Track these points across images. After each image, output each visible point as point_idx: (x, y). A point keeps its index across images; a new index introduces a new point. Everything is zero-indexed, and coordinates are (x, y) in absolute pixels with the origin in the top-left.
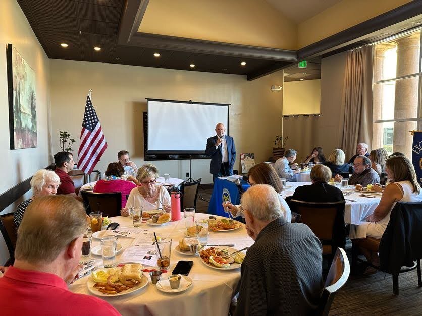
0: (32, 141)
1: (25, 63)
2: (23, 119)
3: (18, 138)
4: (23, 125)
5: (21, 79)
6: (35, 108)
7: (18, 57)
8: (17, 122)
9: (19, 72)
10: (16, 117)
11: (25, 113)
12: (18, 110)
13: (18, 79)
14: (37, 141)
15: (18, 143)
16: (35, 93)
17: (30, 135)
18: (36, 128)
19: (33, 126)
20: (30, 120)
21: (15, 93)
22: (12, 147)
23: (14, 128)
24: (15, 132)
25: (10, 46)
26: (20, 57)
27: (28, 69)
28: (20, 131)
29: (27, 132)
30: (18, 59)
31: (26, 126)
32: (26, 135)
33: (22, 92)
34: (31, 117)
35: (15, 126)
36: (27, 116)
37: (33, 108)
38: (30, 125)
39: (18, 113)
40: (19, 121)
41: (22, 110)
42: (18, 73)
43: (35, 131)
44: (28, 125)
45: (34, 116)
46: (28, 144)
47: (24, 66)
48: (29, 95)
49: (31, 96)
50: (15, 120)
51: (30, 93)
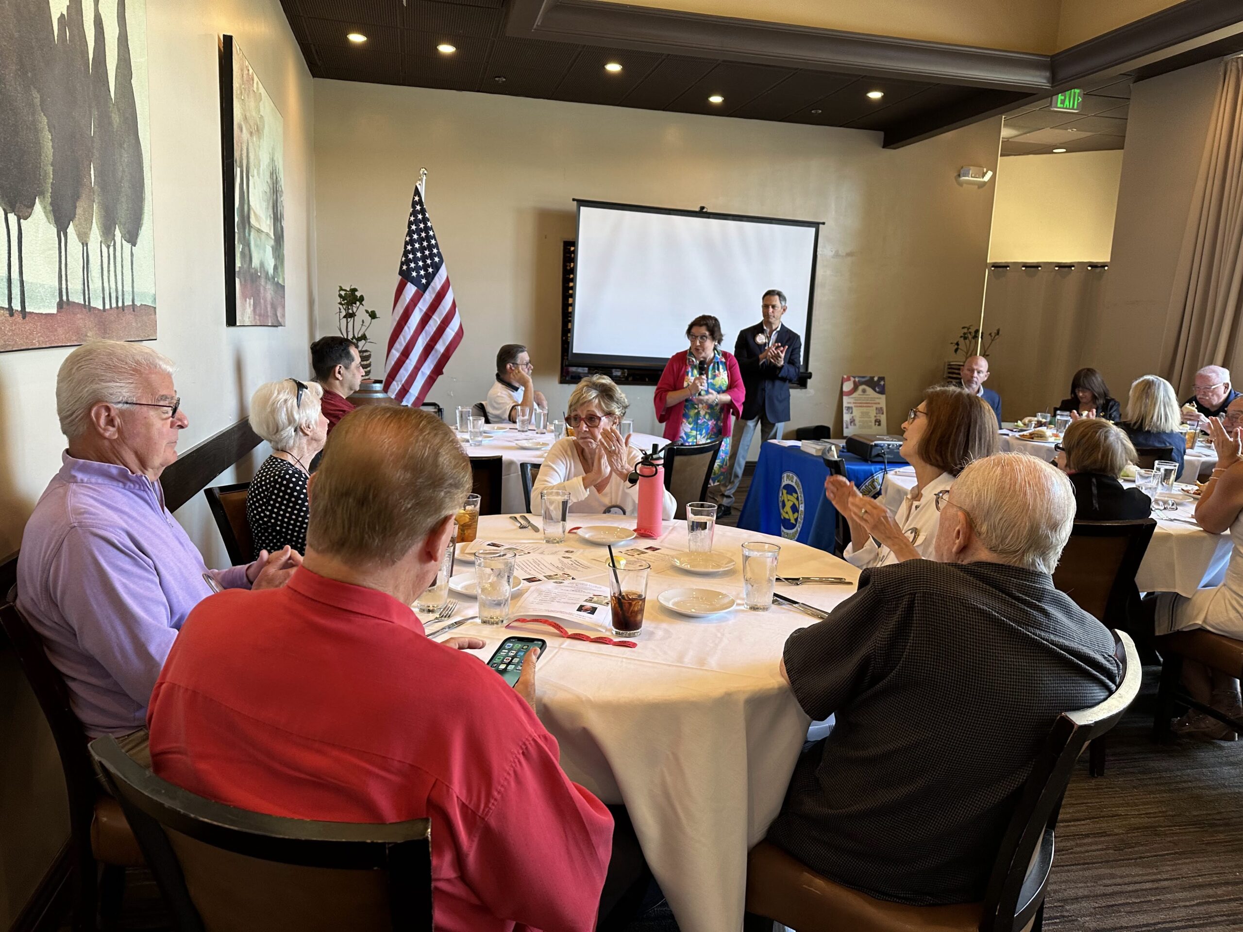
0: (274, 308)
1: (262, 90)
2: (256, 246)
3: (244, 297)
4: (256, 263)
5: (251, 134)
6: (282, 216)
7: (246, 72)
8: (242, 253)
9: (248, 114)
10: (240, 240)
11: (259, 231)
12: (246, 220)
13: (245, 134)
14: (284, 307)
15: (245, 311)
16: (281, 176)
17: (268, 292)
18: (283, 272)
19: (275, 268)
20: (269, 251)
21: (238, 171)
22: (231, 320)
23: (237, 269)
24: (237, 280)
25: (228, 41)
26: (251, 71)
27: (267, 107)
28: (248, 278)
29: (263, 281)
30: (245, 78)
31: (262, 265)
32: (262, 291)
33: (253, 171)
34: (272, 242)
35: (238, 264)
36: (263, 237)
37: (277, 218)
38: (270, 264)
39: (244, 229)
40: (247, 250)
41: (253, 221)
42: (245, 118)
43: (280, 282)
44: (266, 265)
45: (279, 238)
46: (266, 316)
47: (258, 98)
48: (269, 180)
49: (273, 184)
50: (239, 248)
51: (272, 174)
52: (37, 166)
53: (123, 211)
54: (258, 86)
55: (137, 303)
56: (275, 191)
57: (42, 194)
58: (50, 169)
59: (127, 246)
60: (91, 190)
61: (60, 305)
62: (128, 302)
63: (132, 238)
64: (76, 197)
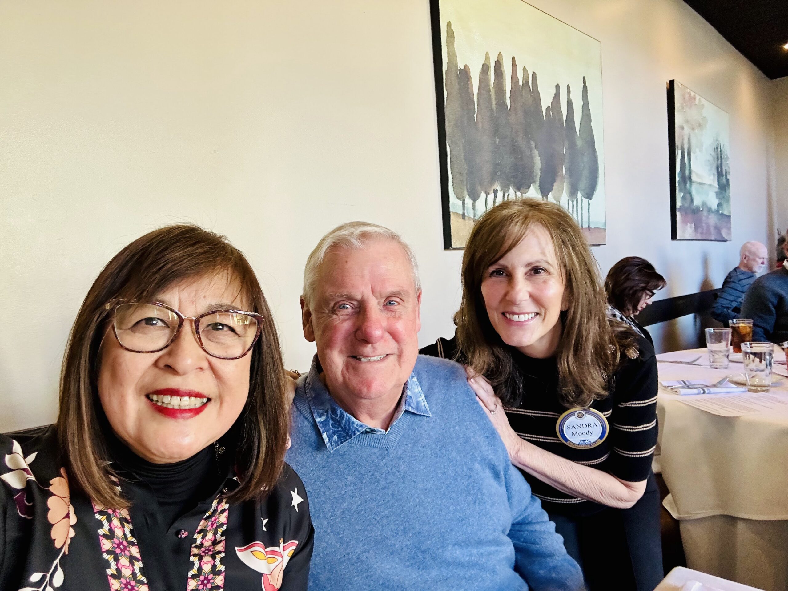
0: (717, 228)
1: (703, 101)
2: (698, 192)
3: (685, 222)
4: (697, 202)
5: (693, 129)
6: (727, 173)
7: (687, 96)
8: (683, 198)
9: (689, 118)
10: (680, 191)
11: (701, 184)
12: (687, 179)
13: (687, 130)
14: (729, 229)
15: (686, 231)
16: (727, 148)
17: (711, 219)
18: (728, 207)
19: (719, 205)
20: (712, 195)
21: (679, 152)
22: (674, 236)
24: (678, 214)
25: (672, 83)
26: (693, 94)
27: (709, 110)
28: (690, 212)
29: (705, 213)
30: (687, 98)
31: (704, 204)
32: (704, 218)
34: (716, 190)
35: (679, 204)
36: (706, 187)
38: (713, 202)
39: (685, 183)
40: (688, 196)
41: (694, 178)
42: (687, 121)
43: (726, 213)
44: (709, 203)
45: (724, 187)
46: (710, 234)
47: (701, 108)
48: (713, 153)
49: (717, 154)
51: (716, 149)
52: (532, 172)
53: (583, 183)
54: (700, 100)
55: (593, 227)
56: (719, 157)
57: (534, 182)
58: (539, 172)
59: (586, 201)
60: (564, 176)
62: (585, 227)
63: (589, 196)
64: (553, 181)
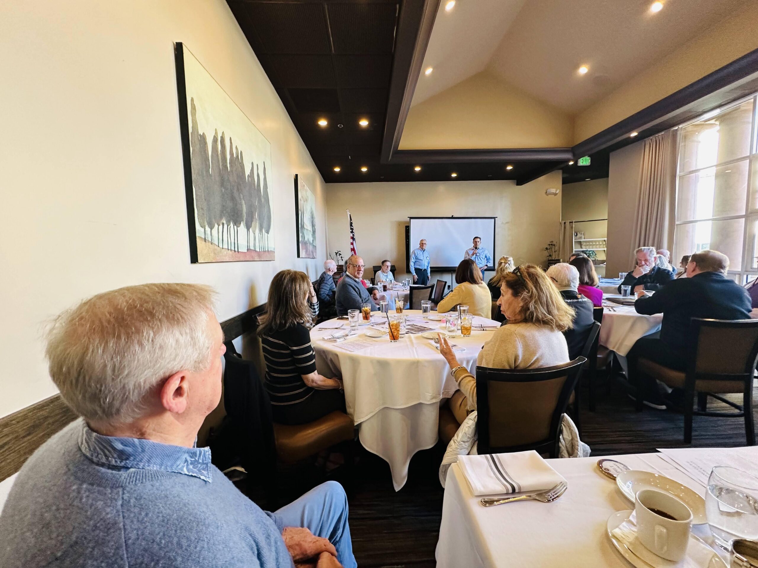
0: (312, 252)
1: (307, 188)
2: (306, 234)
3: (303, 249)
4: (306, 239)
5: (304, 202)
6: (315, 225)
7: (302, 184)
8: (302, 236)
10: (301, 232)
11: (307, 230)
12: (303, 227)
13: (302, 202)
14: (316, 253)
15: (303, 253)
16: (315, 213)
17: (311, 248)
18: (315, 242)
19: (313, 241)
20: (311, 235)
21: (300, 212)
22: (299, 256)
23: (300, 241)
24: (300, 244)
25: (297, 175)
26: (304, 184)
27: (309, 193)
28: (304, 243)
29: (309, 244)
30: (302, 186)
31: (308, 240)
32: (308, 247)
33: (305, 212)
34: (312, 233)
35: (300, 239)
36: (309, 231)
37: (313, 226)
38: (311, 239)
39: (302, 229)
41: (305, 227)
42: (302, 197)
43: (315, 245)
44: (310, 240)
45: (314, 232)
46: (310, 255)
47: (306, 191)
48: (310, 215)
49: (312, 215)
50: (300, 235)
51: (311, 213)
52: (242, 214)
53: (265, 225)
54: (306, 187)
55: (269, 250)
56: (312, 217)
57: (243, 221)
58: (245, 214)
59: (266, 234)
60: (256, 219)
61: (248, 250)
62: (266, 250)
63: (268, 232)
64: (252, 221)
